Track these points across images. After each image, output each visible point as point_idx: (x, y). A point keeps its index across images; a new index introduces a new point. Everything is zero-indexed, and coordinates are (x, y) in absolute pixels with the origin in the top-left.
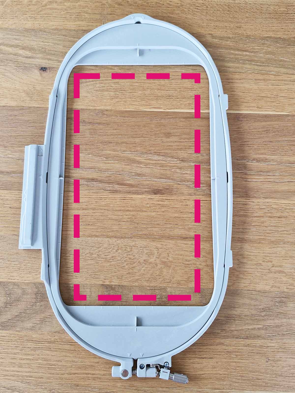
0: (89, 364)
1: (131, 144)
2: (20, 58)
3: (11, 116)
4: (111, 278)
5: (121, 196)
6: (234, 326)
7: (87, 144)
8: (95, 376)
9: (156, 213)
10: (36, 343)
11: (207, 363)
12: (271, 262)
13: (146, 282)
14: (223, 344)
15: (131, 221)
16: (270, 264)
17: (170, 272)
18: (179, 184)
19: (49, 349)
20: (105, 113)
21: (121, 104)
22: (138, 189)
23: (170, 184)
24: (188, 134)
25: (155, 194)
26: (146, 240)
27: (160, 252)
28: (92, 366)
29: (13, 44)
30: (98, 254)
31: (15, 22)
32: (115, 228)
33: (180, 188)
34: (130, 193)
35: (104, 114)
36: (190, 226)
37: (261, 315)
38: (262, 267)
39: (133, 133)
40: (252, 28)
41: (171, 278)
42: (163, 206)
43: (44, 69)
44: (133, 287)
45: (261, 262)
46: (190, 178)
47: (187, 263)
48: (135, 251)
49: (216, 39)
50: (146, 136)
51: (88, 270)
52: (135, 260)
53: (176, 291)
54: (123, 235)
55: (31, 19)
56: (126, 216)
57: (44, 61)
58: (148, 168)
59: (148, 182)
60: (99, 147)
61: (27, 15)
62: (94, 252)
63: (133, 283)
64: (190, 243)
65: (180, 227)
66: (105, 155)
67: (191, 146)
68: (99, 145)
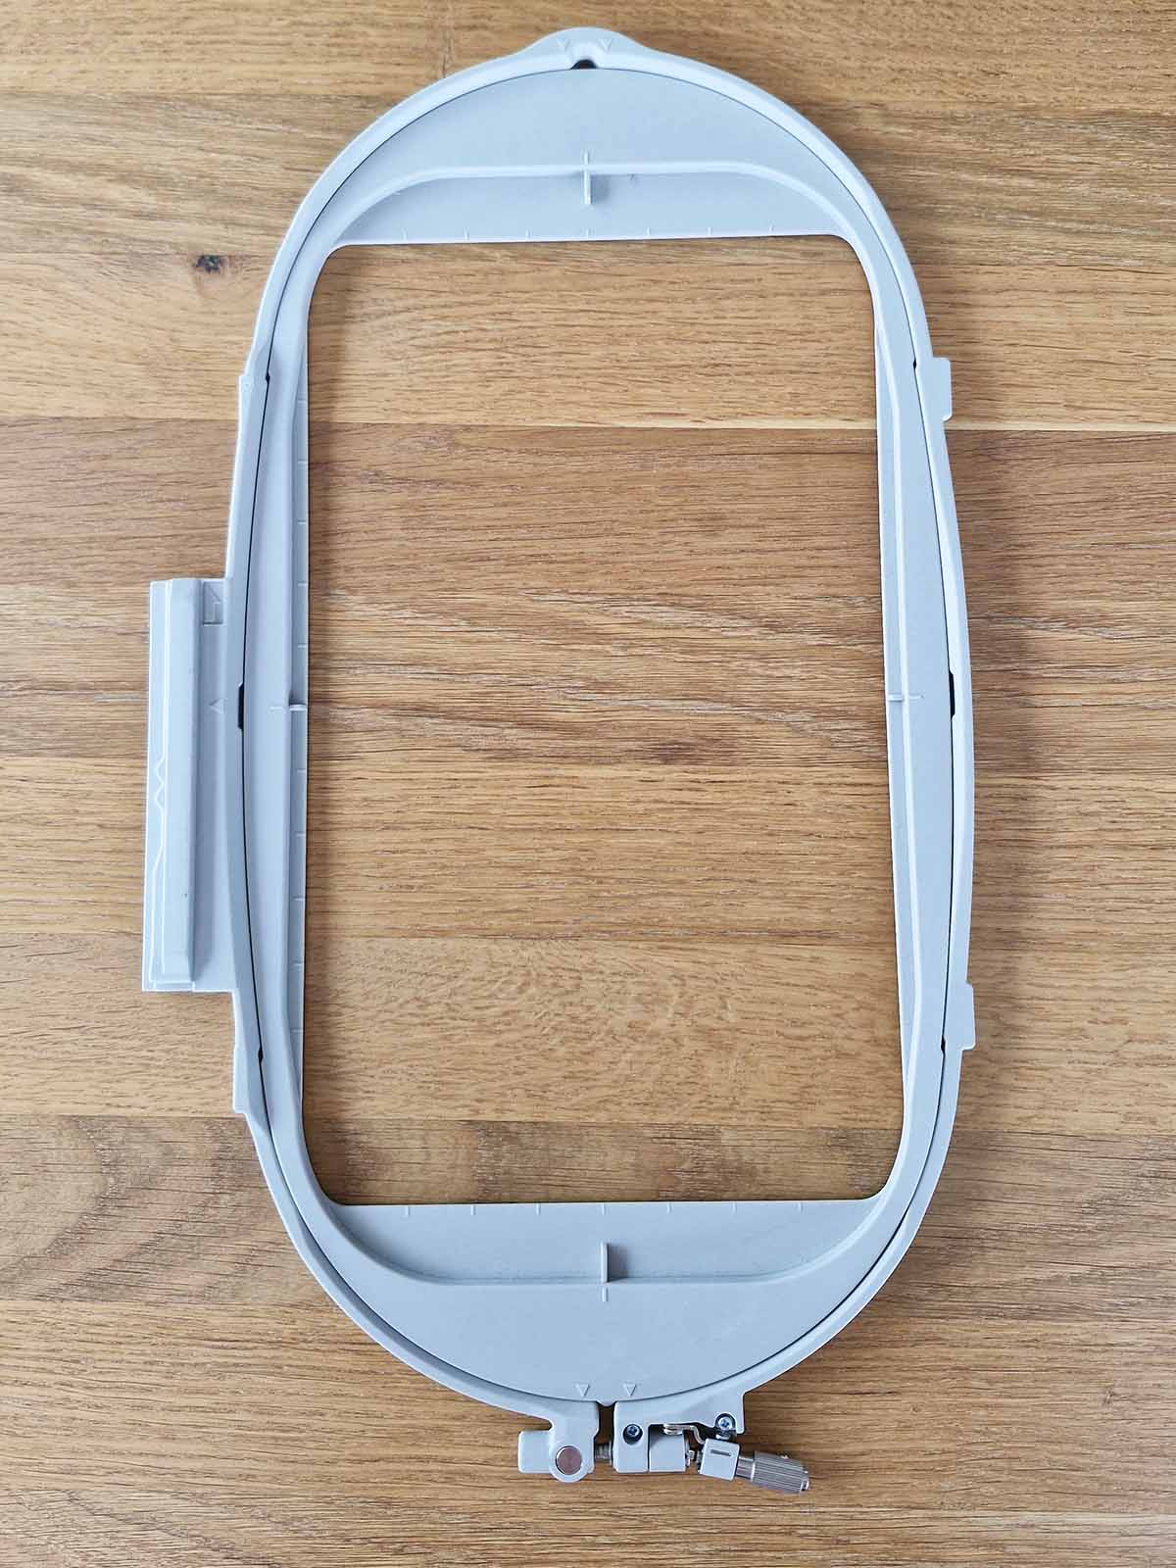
0: (430, 1423)
2: (112, 218)
3: (86, 457)
4: (503, 1095)
5: (534, 773)
6: (980, 1271)
7: (392, 567)
8: (452, 1467)
9: (673, 836)
10: (222, 1348)
11: (879, 1412)
12: (1124, 1022)
13: (637, 1107)
14: (940, 1339)
15: (573, 870)
16: (1118, 1031)
17: (732, 1070)
18: (760, 721)
19: (277, 1370)
20: (460, 437)
21: (523, 400)
22: (599, 743)
23: (723, 720)
24: (793, 519)
25: (667, 761)
26: (633, 944)
27: (692, 992)
28: (440, 1429)
29: (82, 159)
30: (447, 1004)
31: (83, 66)
32: (513, 898)
33: (763, 737)
34: (566, 760)
35: (457, 445)
37: (1085, 1227)
38: (1089, 1044)
39: (574, 519)
40: (1044, 75)
41: (736, 1092)
42: (697, 809)
43: (209, 264)
44: (591, 1129)
45: (1085, 1024)
46: (803, 698)
47: (798, 1032)
48: (592, 986)
49: (900, 124)
50: (623, 529)
51: (411, 1066)
52: (594, 1025)
53: (756, 1142)
54: (545, 925)
55: (150, 56)
56: (555, 849)
57: (210, 230)
58: (635, 659)
59: (638, 715)
60: (441, 576)
61: (129, 37)
62: (432, 997)
63: (590, 1113)
64: (806, 953)
65: (767, 894)
66: (467, 610)
67: (804, 567)
68: (439, 568)
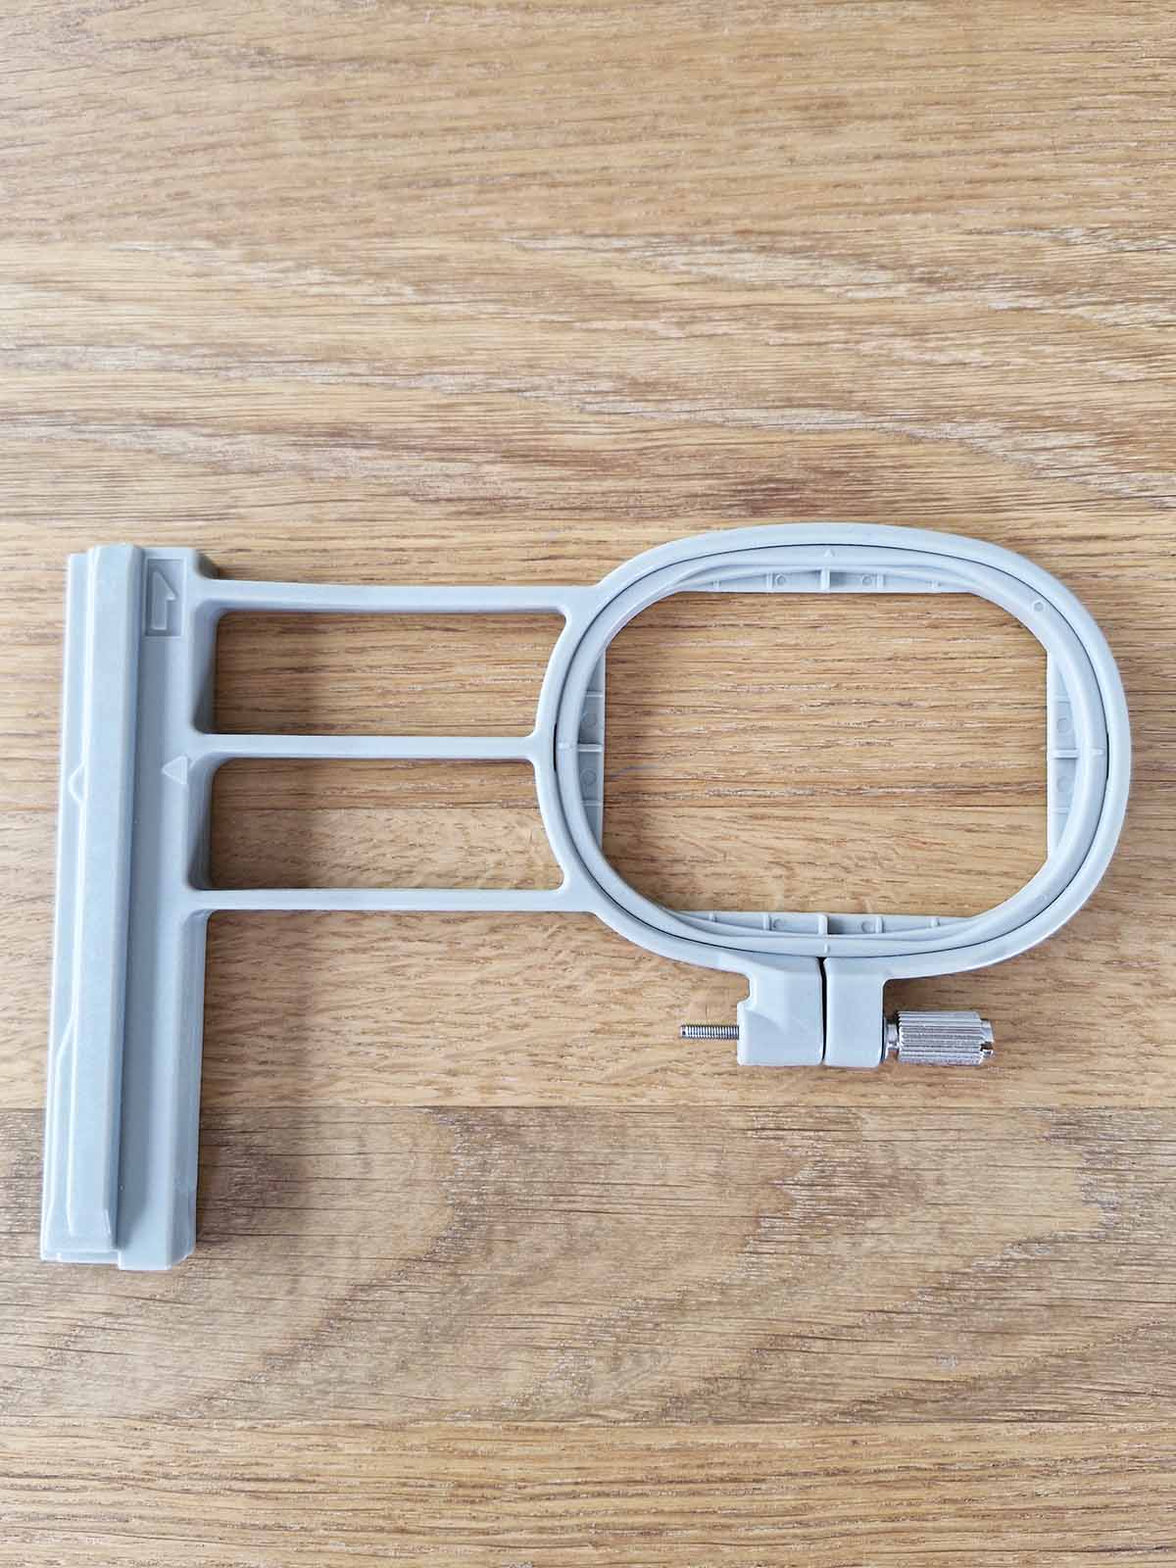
1: (577, 184)
4: (492, 1062)
5: (533, 536)
7: (286, 201)
9: (767, 635)
10: (29, 1488)
13: (718, 1080)
18: (915, 440)
19: (119, 1524)
22: (642, 485)
23: (851, 439)
24: (961, 103)
25: (756, 511)
27: (806, 889)
33: (919, 465)
34: (587, 515)
36: (995, 712)
39: (592, 113)
44: (641, 1118)
46: (988, 397)
50: (676, 127)
53: (921, 1134)
58: (699, 342)
59: (705, 436)
60: (368, 213)
63: (638, 1090)
64: (998, 819)
65: (930, 724)
66: (412, 268)
67: (983, 181)
68: (364, 200)
